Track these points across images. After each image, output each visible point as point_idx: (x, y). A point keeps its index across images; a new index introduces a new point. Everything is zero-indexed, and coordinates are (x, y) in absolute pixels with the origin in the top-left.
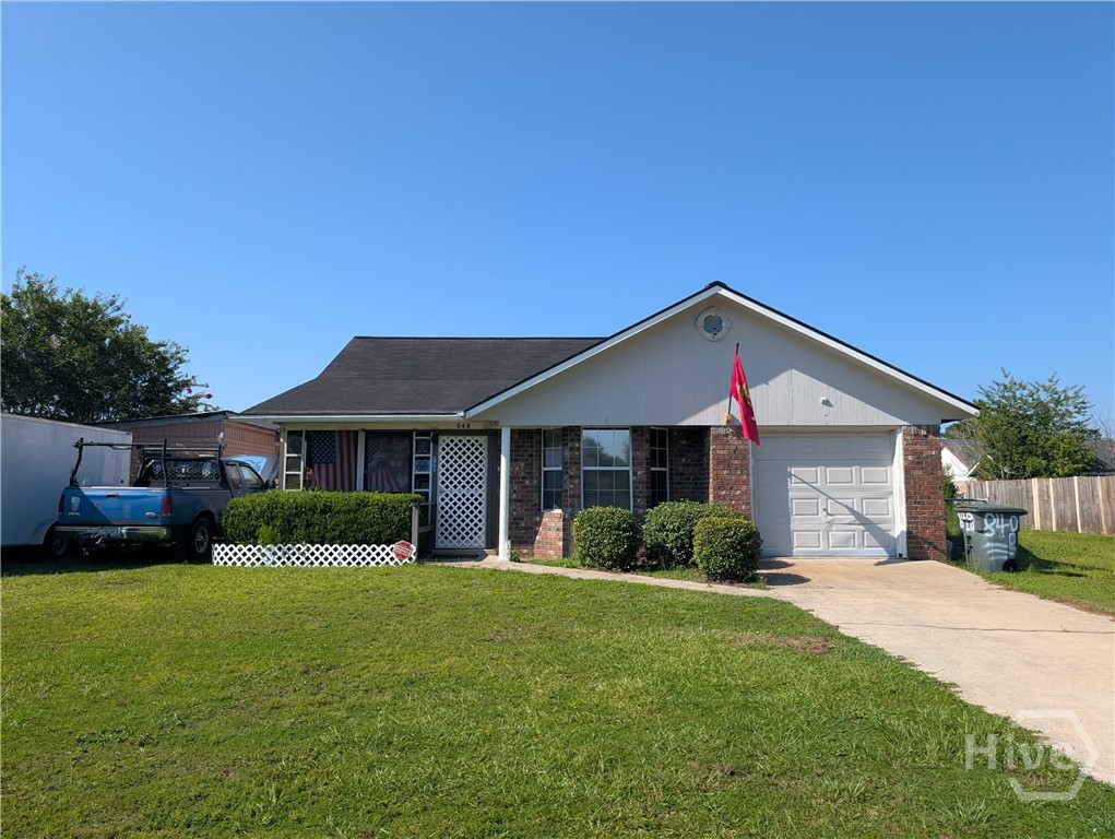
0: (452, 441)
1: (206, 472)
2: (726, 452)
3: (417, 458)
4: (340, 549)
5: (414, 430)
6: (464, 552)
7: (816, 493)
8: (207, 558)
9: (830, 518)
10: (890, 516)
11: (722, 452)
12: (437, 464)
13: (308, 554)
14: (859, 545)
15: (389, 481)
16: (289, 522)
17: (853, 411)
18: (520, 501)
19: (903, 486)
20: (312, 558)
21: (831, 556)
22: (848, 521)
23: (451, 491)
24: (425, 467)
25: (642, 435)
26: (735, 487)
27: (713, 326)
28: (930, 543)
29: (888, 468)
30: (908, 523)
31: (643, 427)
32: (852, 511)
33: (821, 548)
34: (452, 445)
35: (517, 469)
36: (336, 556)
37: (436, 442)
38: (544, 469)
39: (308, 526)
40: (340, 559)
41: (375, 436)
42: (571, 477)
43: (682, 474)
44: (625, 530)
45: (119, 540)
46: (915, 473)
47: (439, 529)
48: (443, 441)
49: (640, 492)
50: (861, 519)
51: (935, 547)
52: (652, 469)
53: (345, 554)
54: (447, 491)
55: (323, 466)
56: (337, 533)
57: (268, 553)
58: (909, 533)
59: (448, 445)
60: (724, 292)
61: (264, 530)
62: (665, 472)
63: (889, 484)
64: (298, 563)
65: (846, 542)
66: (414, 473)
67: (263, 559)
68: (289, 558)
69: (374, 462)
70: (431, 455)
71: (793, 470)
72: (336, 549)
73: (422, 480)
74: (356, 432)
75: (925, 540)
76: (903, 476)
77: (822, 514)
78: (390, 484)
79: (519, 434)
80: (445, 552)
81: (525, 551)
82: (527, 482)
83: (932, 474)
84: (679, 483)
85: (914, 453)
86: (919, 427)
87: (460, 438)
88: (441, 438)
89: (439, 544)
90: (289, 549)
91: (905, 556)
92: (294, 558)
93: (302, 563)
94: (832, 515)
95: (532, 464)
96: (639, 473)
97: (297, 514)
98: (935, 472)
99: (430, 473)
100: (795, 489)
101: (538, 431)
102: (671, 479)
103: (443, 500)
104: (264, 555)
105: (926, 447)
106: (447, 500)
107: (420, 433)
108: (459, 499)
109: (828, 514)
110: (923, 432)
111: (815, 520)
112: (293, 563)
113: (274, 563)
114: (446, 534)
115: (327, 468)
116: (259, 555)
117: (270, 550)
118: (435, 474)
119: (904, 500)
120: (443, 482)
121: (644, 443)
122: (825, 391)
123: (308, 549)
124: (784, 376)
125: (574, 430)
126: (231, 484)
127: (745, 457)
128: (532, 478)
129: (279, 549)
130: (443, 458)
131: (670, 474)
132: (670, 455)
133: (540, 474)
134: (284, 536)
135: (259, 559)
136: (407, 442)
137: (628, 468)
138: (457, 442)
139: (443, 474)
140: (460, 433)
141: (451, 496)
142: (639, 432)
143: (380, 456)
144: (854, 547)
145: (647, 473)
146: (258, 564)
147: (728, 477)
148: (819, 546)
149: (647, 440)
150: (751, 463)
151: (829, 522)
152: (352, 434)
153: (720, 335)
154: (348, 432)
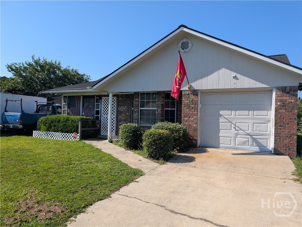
1: (50, 109)
2: (188, 101)
3: (96, 105)
5: (95, 95)
8: (32, 135)
9: (236, 132)
10: (268, 132)
11: (186, 102)
12: (101, 107)
13: (53, 135)
14: (251, 145)
16: (50, 125)
18: (125, 120)
19: (274, 117)
21: (237, 149)
22: (246, 134)
24: (98, 108)
25: (160, 95)
26: (191, 117)
27: (184, 46)
28: (287, 147)
30: (275, 136)
31: (161, 91)
33: (231, 145)
35: (124, 109)
36: (58, 136)
38: (132, 109)
41: (86, 98)
46: (281, 111)
47: (102, 129)
49: (159, 118)
51: (290, 149)
52: (165, 109)
54: (104, 116)
55: (73, 107)
58: (275, 141)
59: (104, 100)
60: (185, 30)
61: (43, 127)
62: (174, 110)
63: (268, 116)
64: (50, 138)
65: (244, 143)
66: (95, 110)
68: (48, 136)
69: (85, 106)
70: (100, 104)
72: (59, 134)
73: (98, 112)
74: (80, 96)
75: (285, 145)
76: (274, 112)
77: (233, 130)
78: (90, 113)
79: (125, 96)
80: (103, 137)
82: (127, 114)
83: (291, 112)
85: (281, 101)
88: (103, 98)
89: (102, 134)
90: (48, 133)
91: (273, 152)
94: (238, 130)
95: (129, 107)
96: (159, 110)
98: (293, 111)
99: (100, 110)
101: (131, 95)
102: (177, 113)
103: (103, 119)
105: (288, 98)
107: (97, 96)
109: (236, 130)
111: (228, 132)
113: (45, 137)
114: (104, 131)
115: (74, 108)
116: (41, 134)
117: (44, 133)
118: (101, 110)
119: (274, 125)
120: (103, 113)
121: (161, 98)
125: (136, 94)
126: (57, 112)
127: (196, 103)
128: (129, 112)
129: (46, 133)
130: (103, 105)
131: (177, 111)
132: (177, 104)
133: (131, 111)
134: (48, 130)
135: (41, 136)
136: (94, 99)
137: (156, 109)
138: (107, 99)
139: (103, 110)
140: (108, 96)
141: (105, 118)
142: (160, 94)
143: (86, 104)
144: (248, 145)
145: (162, 110)
146: (41, 137)
147: (188, 112)
148: (231, 144)
149: (163, 97)
150: (200, 106)
151: (236, 134)
152: (79, 97)
153: (187, 50)
154: (78, 96)
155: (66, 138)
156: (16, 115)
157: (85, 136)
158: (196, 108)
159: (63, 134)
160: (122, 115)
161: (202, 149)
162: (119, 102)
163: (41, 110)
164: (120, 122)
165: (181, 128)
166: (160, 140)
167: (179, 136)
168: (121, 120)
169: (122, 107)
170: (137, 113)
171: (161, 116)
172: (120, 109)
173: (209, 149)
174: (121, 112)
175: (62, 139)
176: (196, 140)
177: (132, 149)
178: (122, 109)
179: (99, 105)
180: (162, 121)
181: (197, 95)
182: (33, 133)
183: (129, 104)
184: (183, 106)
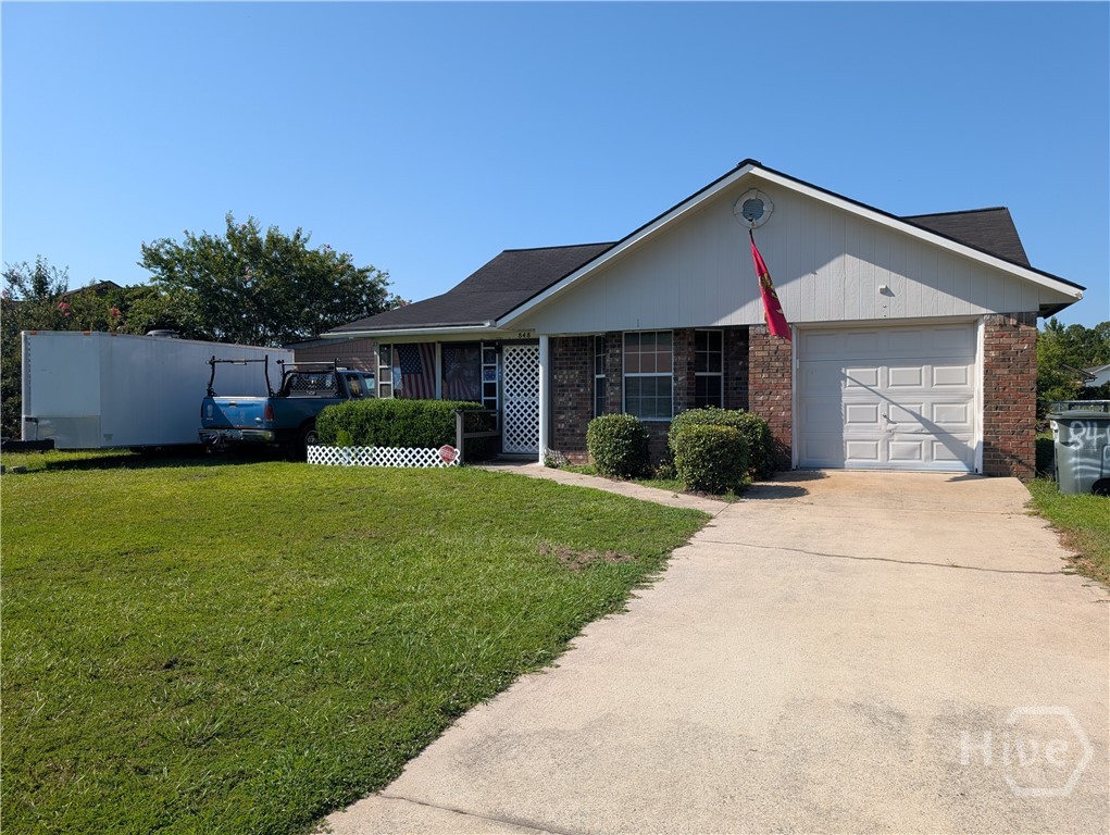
0: (514, 351)
1: (329, 383)
2: (765, 354)
3: (485, 368)
4: (399, 452)
5: (481, 341)
6: (522, 457)
7: (875, 398)
8: (303, 458)
9: (891, 426)
10: (968, 424)
11: (761, 354)
12: (502, 373)
13: (374, 456)
14: (926, 459)
15: (464, 390)
16: (362, 427)
17: (919, 300)
18: (575, 408)
19: (982, 388)
20: (378, 459)
21: (892, 469)
22: (913, 430)
23: (515, 399)
24: (492, 376)
25: (683, 338)
26: (774, 392)
27: (752, 211)
28: (1013, 457)
29: (969, 367)
30: (986, 433)
31: (685, 329)
32: (919, 418)
33: (878, 461)
34: (514, 354)
35: (572, 377)
36: (394, 458)
37: (499, 350)
38: (597, 377)
39: (376, 430)
40: (399, 460)
41: (452, 348)
42: (611, 384)
43: (738, 379)
44: (625, 438)
46: (998, 372)
47: (506, 435)
48: (507, 350)
49: (681, 399)
50: (930, 428)
51: (1020, 462)
52: (697, 374)
53: (403, 456)
54: (512, 399)
55: (412, 376)
56: (398, 436)
57: (344, 454)
58: (986, 444)
59: (511, 355)
60: (756, 171)
61: (341, 434)
62: (720, 377)
63: (968, 386)
64: (367, 463)
65: (910, 454)
66: (483, 382)
67: (341, 459)
68: (360, 459)
69: (451, 372)
71: (848, 372)
72: (395, 452)
73: (490, 389)
74: (434, 344)
75: (1008, 453)
76: (982, 375)
77: (882, 421)
78: (466, 393)
79: (574, 341)
80: (510, 456)
81: (581, 457)
82: (582, 390)
83: (1022, 373)
84: (735, 389)
85: (997, 347)
86: (1008, 315)
87: (521, 347)
88: (505, 348)
89: (506, 449)
90: (360, 451)
91: (980, 471)
92: (364, 459)
93: (370, 463)
94: (895, 423)
95: (586, 372)
96: (680, 379)
97: (367, 420)
98: (1026, 371)
99: (496, 381)
100: (850, 394)
101: (591, 338)
102: (726, 384)
103: (508, 407)
104: (341, 456)
105: (1015, 340)
106: (511, 407)
107: (487, 343)
108: (522, 407)
110: (1013, 322)
111: (872, 428)
112: (363, 463)
113: (349, 463)
114: (511, 439)
115: (409, 378)
116: (337, 456)
117: (345, 451)
118: (501, 382)
119: (982, 405)
120: (508, 391)
121: (685, 346)
122: (883, 277)
123: (375, 451)
124: (835, 264)
125: (614, 336)
126: (349, 393)
127: (786, 359)
128: (586, 386)
129: (353, 450)
130: (508, 367)
131: (725, 379)
132: (725, 359)
133: (593, 382)
134: (359, 439)
135: (337, 459)
136: (477, 353)
137: (671, 374)
138: (533, 350)
139: (508, 383)
140: (536, 341)
141: (515, 403)
142: (682, 336)
143: (454, 366)
144: (920, 459)
145: (688, 379)
146: (337, 463)
147: (767, 381)
148: (877, 458)
149: (690, 344)
150: (795, 364)
151: (890, 431)
152: (430, 347)
153: (761, 221)
154: (428, 344)
155: (418, 461)
156: (252, 405)
157: (470, 457)
158: (786, 371)
159: (406, 452)
160: (566, 394)
161: (811, 471)
162: (556, 359)
163: (295, 388)
164: (560, 413)
165: (756, 422)
166: (723, 448)
167: (755, 441)
168: (565, 408)
169: (565, 372)
170: (617, 388)
171: (688, 394)
172: (561, 377)
173: (828, 472)
174: (563, 386)
175: (406, 465)
176: (789, 451)
177: (633, 478)
178: (564, 377)
179: (495, 367)
180: (691, 406)
181: (789, 337)
182: (306, 457)
183: (585, 363)
184: (751, 365)
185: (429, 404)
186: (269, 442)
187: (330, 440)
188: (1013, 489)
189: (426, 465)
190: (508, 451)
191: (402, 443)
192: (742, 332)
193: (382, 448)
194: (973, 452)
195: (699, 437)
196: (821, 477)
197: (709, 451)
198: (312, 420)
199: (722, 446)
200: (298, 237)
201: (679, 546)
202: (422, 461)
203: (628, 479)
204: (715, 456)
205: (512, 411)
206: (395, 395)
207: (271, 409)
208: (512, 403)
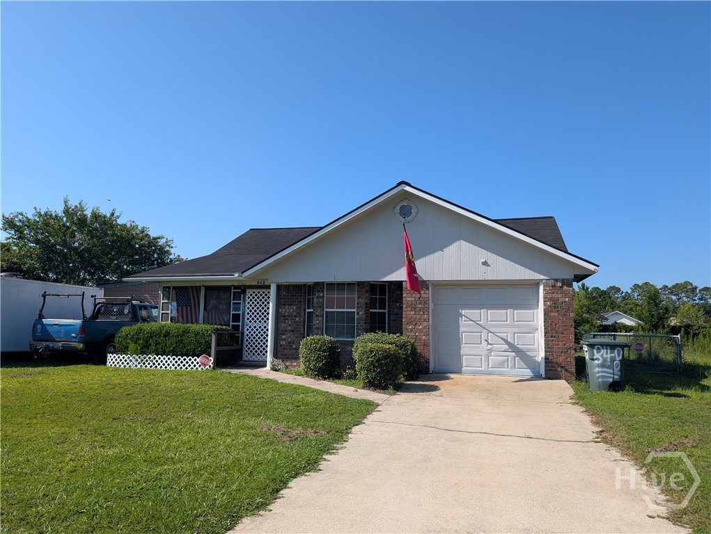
0: (254, 292)
1: (126, 311)
2: (413, 299)
3: (233, 303)
4: (171, 359)
5: (232, 286)
6: (258, 363)
7: (480, 329)
8: (104, 362)
9: (490, 347)
10: (536, 346)
11: (410, 299)
12: (245, 307)
13: (154, 361)
14: (511, 367)
15: (218, 317)
16: (147, 341)
17: (505, 269)
18: (293, 331)
19: (543, 324)
20: (157, 364)
21: (490, 374)
22: (503, 349)
23: (253, 324)
24: (238, 309)
25: (363, 288)
26: (418, 323)
27: (405, 212)
28: (562, 367)
29: (535, 311)
30: (546, 352)
31: (363, 282)
32: (507, 342)
33: (483, 369)
34: (254, 295)
35: (291, 310)
36: (168, 363)
37: (244, 292)
38: (307, 310)
39: (157, 344)
40: (171, 365)
41: (211, 290)
42: (317, 316)
43: (396, 314)
44: (324, 351)
45: (58, 350)
46: (552, 314)
47: (245, 348)
48: (249, 292)
49: (361, 326)
50: (513, 348)
51: (566, 370)
52: (371, 310)
53: (174, 362)
54: (250, 324)
55: (184, 307)
56: (171, 348)
57: (133, 360)
58: (546, 358)
59: (251, 295)
60: (408, 188)
61: (132, 346)
62: (385, 313)
63: (535, 322)
64: (149, 366)
65: (502, 364)
66: (232, 313)
67: (130, 364)
68: (144, 363)
69: (210, 305)
70: (241, 301)
71: (463, 312)
72: (169, 359)
73: (236, 318)
74: (200, 287)
75: (559, 365)
76: (543, 316)
77: (484, 343)
78: (220, 319)
79: (293, 288)
80: (248, 363)
81: (295, 364)
82: (297, 319)
83: (565, 315)
84: (395, 320)
85: (551, 299)
86: (556, 280)
87: (259, 290)
88: (248, 291)
89: (245, 358)
90: (145, 358)
91: (543, 376)
92: (147, 364)
93: (151, 367)
94: (491, 345)
95: (300, 307)
96: (360, 313)
97: (151, 337)
98: (568, 314)
99: (241, 313)
100: (464, 326)
101: (305, 285)
102: (389, 317)
103: (248, 330)
104: (131, 361)
105: (560, 296)
106: (250, 330)
107: (236, 287)
108: (257, 330)
109: (489, 344)
110: (559, 284)
111: (478, 348)
112: (146, 366)
113: (136, 366)
114: (249, 351)
115: (182, 310)
116: (128, 361)
117: (134, 358)
118: (244, 313)
119: (543, 335)
120: (248, 319)
121: (365, 293)
122: (484, 255)
123: (155, 358)
124: (454, 247)
125: (319, 285)
127: (426, 303)
128: (300, 316)
129: (139, 357)
130: (249, 303)
131: (389, 314)
132: (388, 302)
133: (305, 314)
134: (144, 350)
135: (128, 363)
136: (228, 293)
137: (355, 310)
138: (266, 293)
139: (248, 314)
140: (269, 287)
142: (362, 286)
143: (213, 302)
144: (508, 368)
145: (365, 313)
146: (127, 366)
147: (414, 316)
148: (481, 367)
149: (367, 291)
150: (431, 306)
151: (489, 350)
152: (197, 289)
153: (410, 218)
154: (196, 287)
155: (184, 365)
156: (70, 325)
157: (221, 363)
158: (425, 310)
159: (177, 359)
160: (287, 321)
161: (441, 375)
162: (281, 299)
163: (103, 314)
164: (283, 334)
165: (407, 342)
166: (386, 359)
167: (406, 354)
168: (286, 331)
169: (287, 307)
170: (320, 318)
171: (365, 323)
172: (284, 310)
173: (452, 376)
174: (285, 316)
175: (176, 368)
176: (427, 362)
177: (329, 378)
178: (286, 310)
179: (240, 303)
180: (367, 331)
181: (428, 289)
182: (106, 362)
183: (300, 302)
184: (404, 306)
185: (194, 327)
186: (80, 351)
187: (124, 350)
188: (562, 388)
189: (189, 368)
190: (246, 359)
191: (174, 353)
192: (399, 284)
193: (160, 356)
194: (539, 364)
195: (372, 352)
196: (448, 378)
197: (378, 361)
198: (113, 336)
199: (386, 357)
200: (113, 214)
201: (356, 425)
202: (187, 365)
203: (325, 379)
204: (381, 364)
205: (250, 332)
206: (171, 320)
207: (83, 329)
208: (250, 327)
